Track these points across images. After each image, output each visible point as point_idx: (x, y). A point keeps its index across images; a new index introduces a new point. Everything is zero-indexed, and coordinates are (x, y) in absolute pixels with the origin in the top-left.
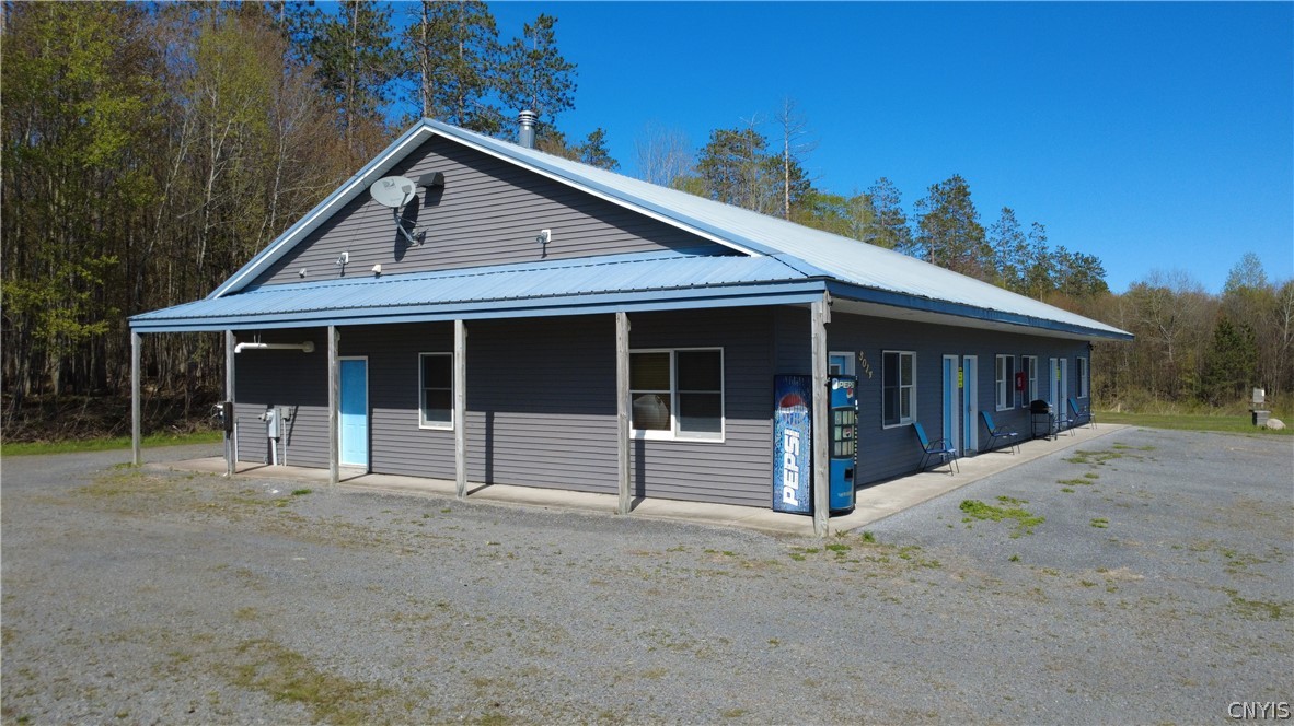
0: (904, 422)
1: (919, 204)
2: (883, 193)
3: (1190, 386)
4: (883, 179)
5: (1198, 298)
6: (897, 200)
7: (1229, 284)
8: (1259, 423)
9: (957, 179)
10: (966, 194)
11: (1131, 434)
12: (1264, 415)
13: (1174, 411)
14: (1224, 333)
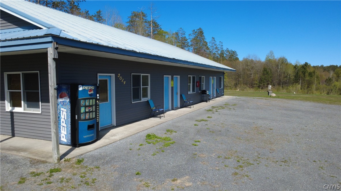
0: (143, 100)
1: (190, 35)
2: (181, 32)
3: (257, 84)
4: (181, 28)
5: (259, 62)
6: (184, 34)
7: (266, 58)
8: (270, 95)
9: (200, 29)
10: (203, 33)
11: (233, 99)
12: (271, 92)
13: (252, 90)
14: (265, 71)
